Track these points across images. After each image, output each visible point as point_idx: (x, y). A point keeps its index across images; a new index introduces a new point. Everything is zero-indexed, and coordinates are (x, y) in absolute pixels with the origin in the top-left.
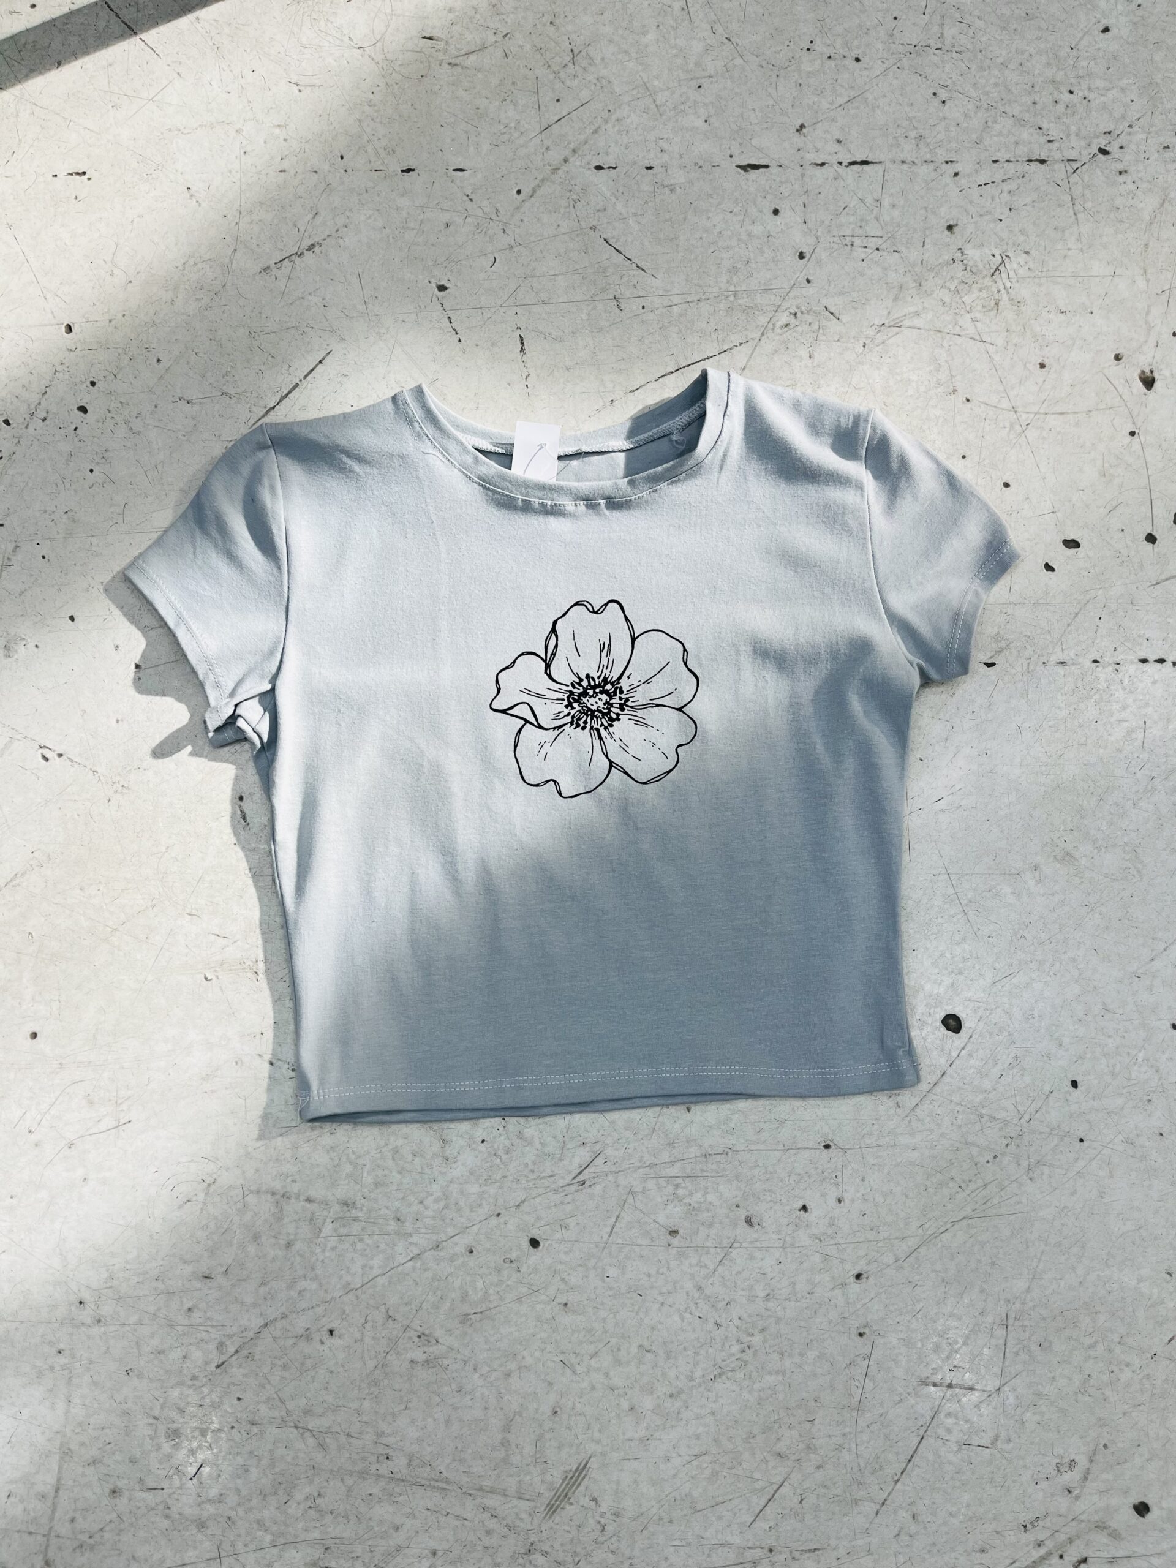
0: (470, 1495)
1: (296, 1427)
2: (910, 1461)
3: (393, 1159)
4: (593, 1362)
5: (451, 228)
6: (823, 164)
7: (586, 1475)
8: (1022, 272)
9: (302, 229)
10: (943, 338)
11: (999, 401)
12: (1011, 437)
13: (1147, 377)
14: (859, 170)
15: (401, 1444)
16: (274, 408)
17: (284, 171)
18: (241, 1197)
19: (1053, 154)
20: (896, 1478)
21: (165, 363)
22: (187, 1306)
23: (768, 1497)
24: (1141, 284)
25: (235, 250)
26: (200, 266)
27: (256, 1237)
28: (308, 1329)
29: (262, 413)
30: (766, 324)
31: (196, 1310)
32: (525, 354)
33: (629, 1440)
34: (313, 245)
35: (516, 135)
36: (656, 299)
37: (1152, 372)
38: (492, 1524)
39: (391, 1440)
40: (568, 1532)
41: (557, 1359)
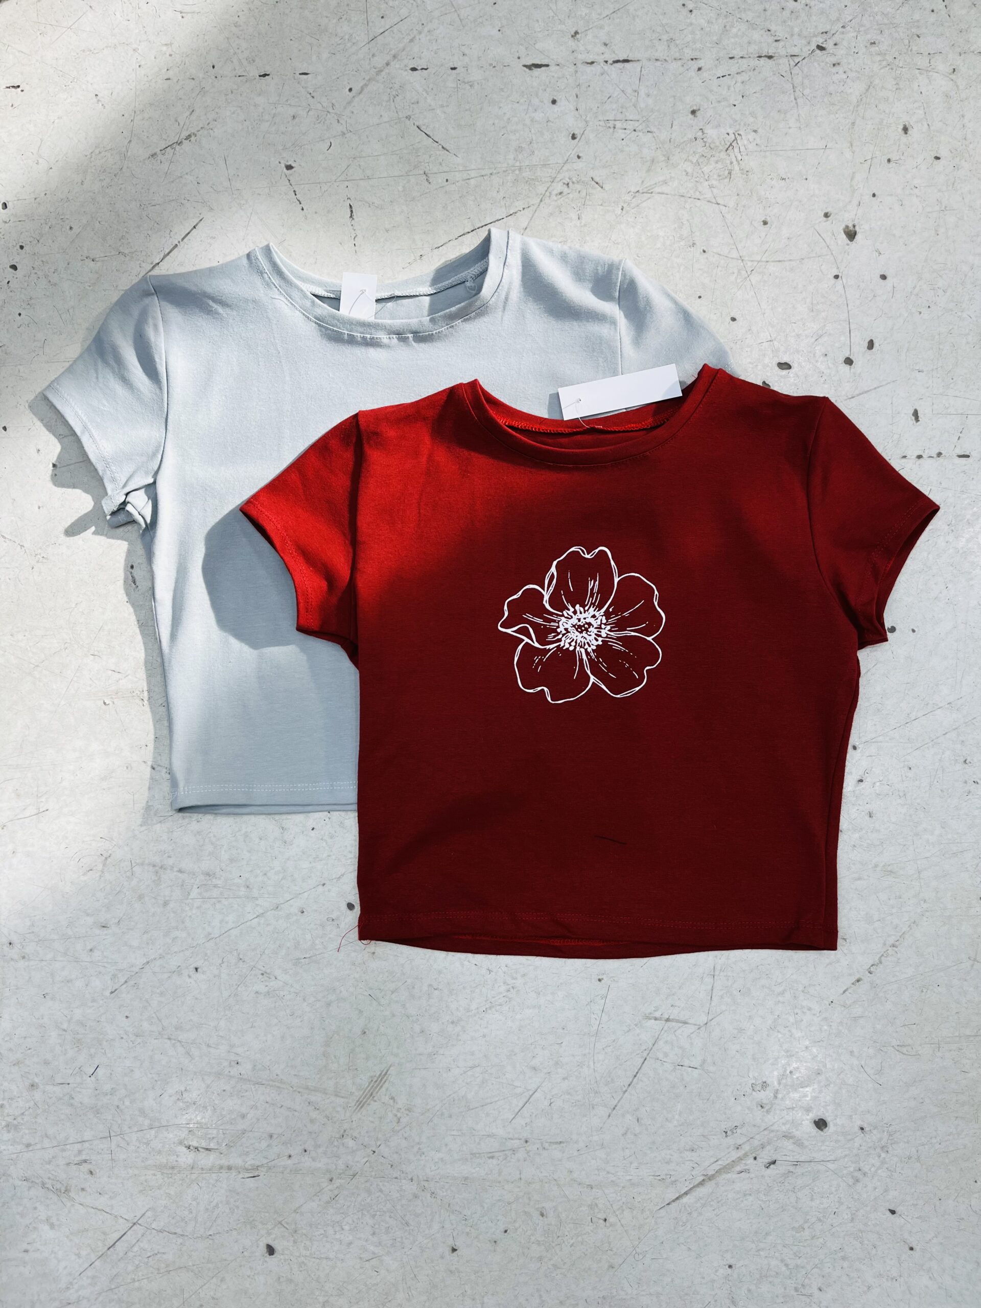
0: (299, 1092)
1: (169, 1039)
2: (635, 1076)
3: (245, 841)
4: (393, 996)
5: (297, 120)
6: (592, 63)
7: (386, 1080)
8: (752, 147)
9: (182, 124)
10: (686, 202)
11: (729, 252)
12: (738, 281)
13: (850, 231)
14: (621, 67)
15: (248, 1053)
16: (158, 264)
17: (169, 79)
18: (130, 868)
19: (779, 51)
20: (624, 1089)
21: (76, 230)
22: (89, 948)
23: (525, 1100)
24: (848, 154)
25: (130, 141)
26: (103, 154)
27: (141, 897)
28: (179, 966)
29: (149, 268)
30: (544, 192)
31: (95, 951)
32: (353, 219)
33: (420, 1054)
34: (190, 136)
35: (349, 45)
36: (457, 173)
37: (854, 226)
38: (314, 1115)
39: (239, 1050)
40: (372, 1122)
41: (366, 993)
